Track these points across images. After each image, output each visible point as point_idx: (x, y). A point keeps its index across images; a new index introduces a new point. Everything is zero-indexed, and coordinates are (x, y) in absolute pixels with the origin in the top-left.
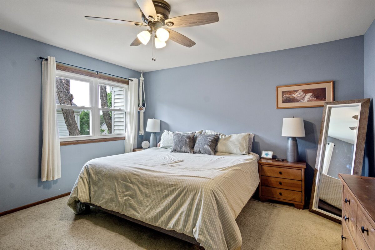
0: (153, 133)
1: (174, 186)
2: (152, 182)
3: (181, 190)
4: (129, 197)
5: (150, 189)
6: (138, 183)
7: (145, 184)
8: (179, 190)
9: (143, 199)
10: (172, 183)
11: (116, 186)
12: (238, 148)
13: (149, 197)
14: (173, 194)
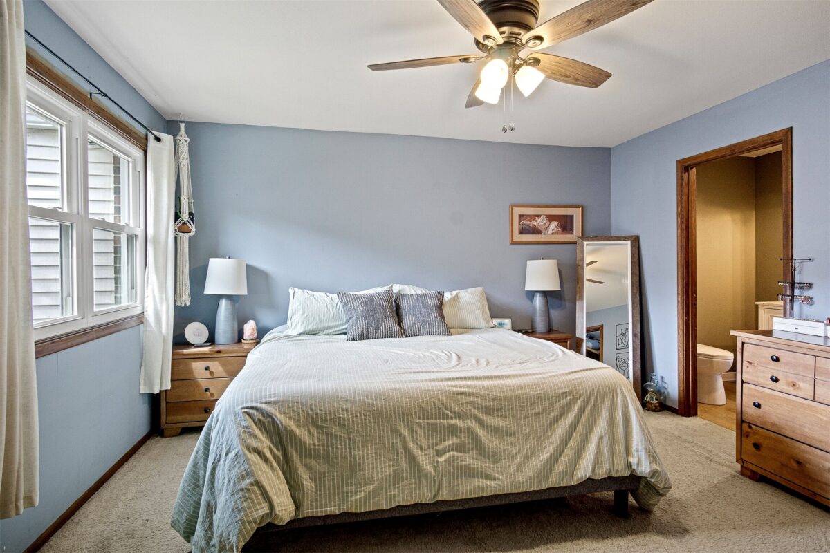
0: (229, 297)
1: (570, 395)
2: (515, 400)
3: (584, 399)
4: (455, 453)
5: (513, 416)
6: (477, 413)
7: (497, 410)
8: (582, 399)
9: (500, 444)
10: (564, 391)
11: (405, 437)
12: (481, 316)
13: (513, 434)
14: (571, 411)
